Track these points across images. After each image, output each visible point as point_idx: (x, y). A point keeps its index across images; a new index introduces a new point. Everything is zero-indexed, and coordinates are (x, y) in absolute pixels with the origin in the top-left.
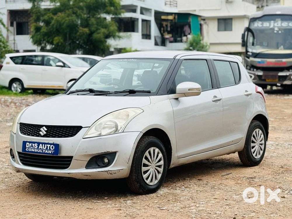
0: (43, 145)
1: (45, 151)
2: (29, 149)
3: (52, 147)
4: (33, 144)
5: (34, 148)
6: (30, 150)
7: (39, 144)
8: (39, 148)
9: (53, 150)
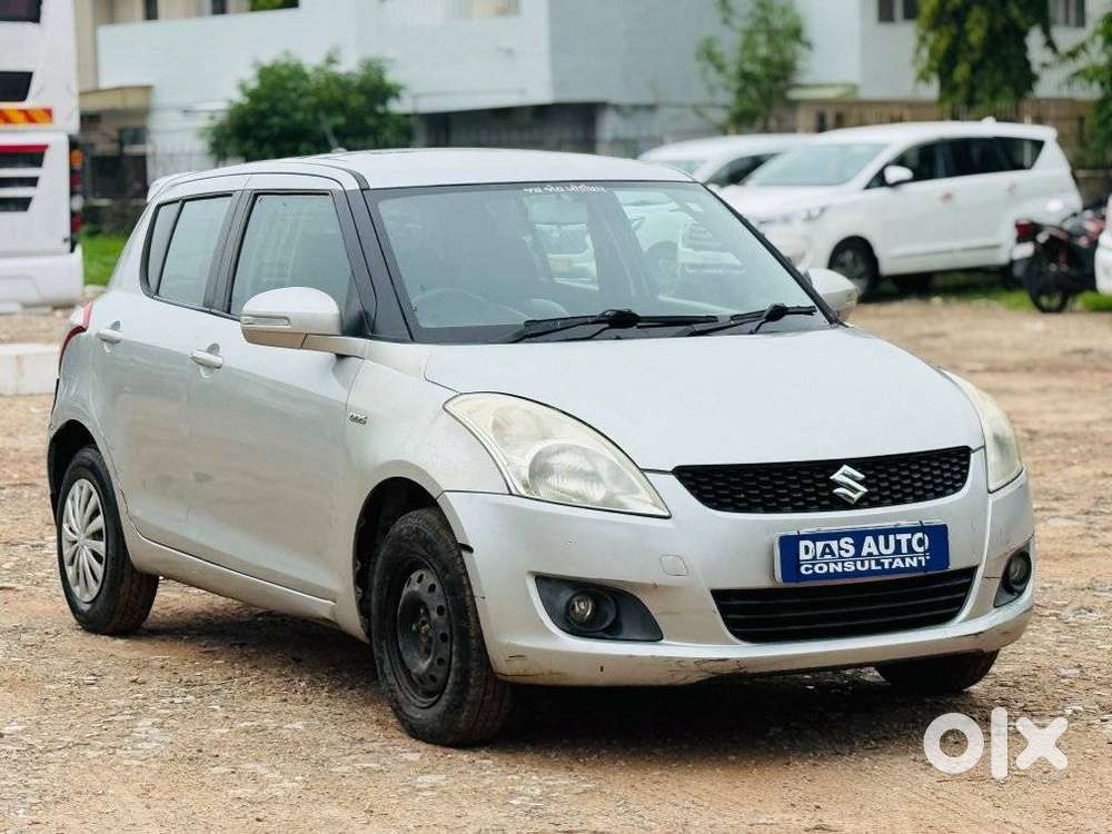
0: (881, 538)
1: (891, 564)
2: (814, 565)
3: (921, 543)
4: (834, 544)
5: (841, 557)
6: (821, 568)
7: (858, 537)
8: (864, 553)
9: (925, 552)
